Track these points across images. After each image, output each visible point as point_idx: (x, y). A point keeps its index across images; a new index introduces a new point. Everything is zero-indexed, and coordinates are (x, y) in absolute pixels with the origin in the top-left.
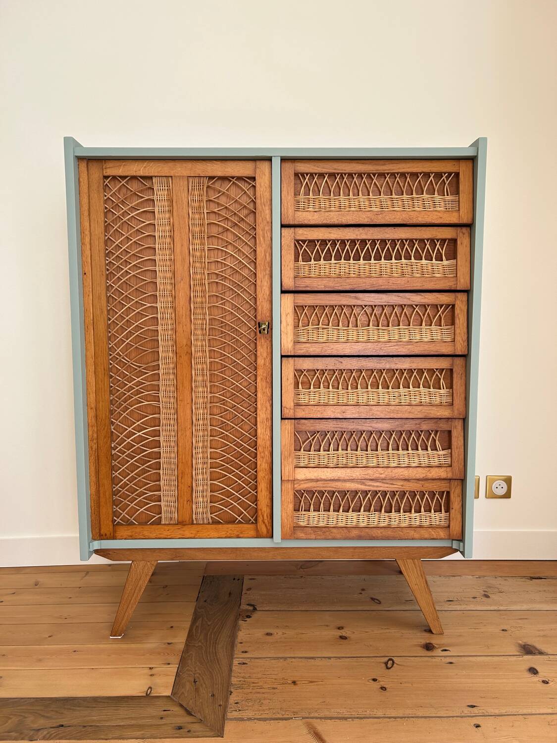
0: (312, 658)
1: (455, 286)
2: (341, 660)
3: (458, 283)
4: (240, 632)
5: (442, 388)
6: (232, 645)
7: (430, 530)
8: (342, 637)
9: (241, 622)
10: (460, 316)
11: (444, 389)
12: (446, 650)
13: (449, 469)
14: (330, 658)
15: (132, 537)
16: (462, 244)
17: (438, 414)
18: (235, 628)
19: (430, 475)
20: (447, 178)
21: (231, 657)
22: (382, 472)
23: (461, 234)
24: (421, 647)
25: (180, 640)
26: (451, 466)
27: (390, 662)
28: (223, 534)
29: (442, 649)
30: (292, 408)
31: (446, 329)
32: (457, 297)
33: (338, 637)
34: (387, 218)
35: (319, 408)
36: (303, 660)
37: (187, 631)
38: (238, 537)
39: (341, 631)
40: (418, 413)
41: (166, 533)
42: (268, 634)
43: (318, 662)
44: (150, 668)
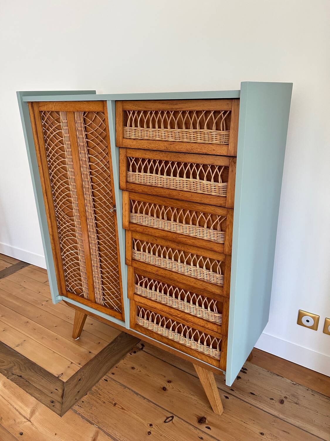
0: (137, 394)
1: (225, 204)
2: (149, 403)
3: (227, 202)
4: (122, 360)
5: (218, 273)
6: (112, 367)
7: (208, 358)
8: (164, 389)
9: (129, 354)
10: (229, 226)
11: (219, 273)
12: (209, 428)
13: (219, 327)
14: (145, 398)
15: (73, 299)
16: (232, 171)
17: (213, 290)
18: (123, 356)
19: (207, 326)
20: (224, 114)
21: (105, 374)
22: (179, 313)
23: (232, 163)
24: (197, 418)
25: (95, 352)
26: (221, 326)
27: (171, 418)
28: (108, 313)
29: (207, 426)
30: (131, 260)
31: (221, 234)
32: (229, 212)
33: (162, 387)
34: (177, 147)
35: (144, 265)
36: (132, 393)
37: (103, 348)
38: (114, 317)
39: (168, 384)
40: (200, 286)
41: (85, 303)
42: (133, 368)
43: (137, 398)
44: (72, 363)
